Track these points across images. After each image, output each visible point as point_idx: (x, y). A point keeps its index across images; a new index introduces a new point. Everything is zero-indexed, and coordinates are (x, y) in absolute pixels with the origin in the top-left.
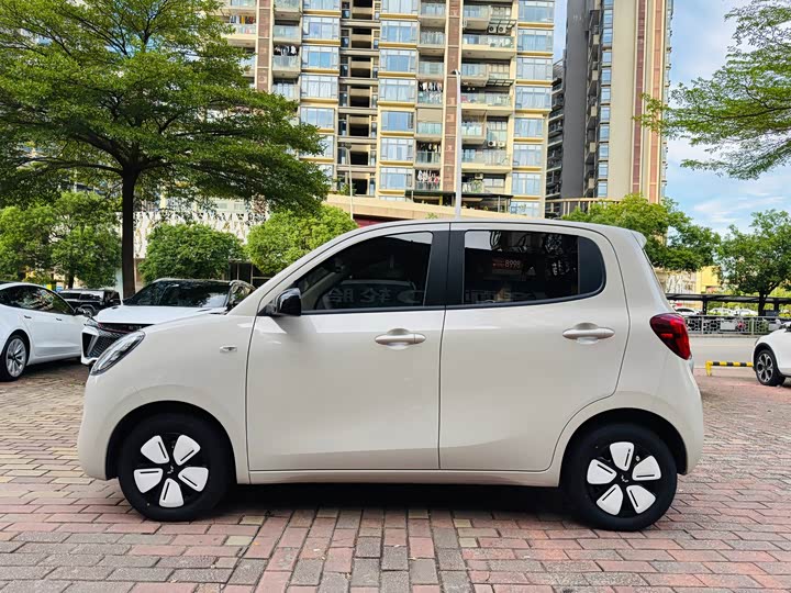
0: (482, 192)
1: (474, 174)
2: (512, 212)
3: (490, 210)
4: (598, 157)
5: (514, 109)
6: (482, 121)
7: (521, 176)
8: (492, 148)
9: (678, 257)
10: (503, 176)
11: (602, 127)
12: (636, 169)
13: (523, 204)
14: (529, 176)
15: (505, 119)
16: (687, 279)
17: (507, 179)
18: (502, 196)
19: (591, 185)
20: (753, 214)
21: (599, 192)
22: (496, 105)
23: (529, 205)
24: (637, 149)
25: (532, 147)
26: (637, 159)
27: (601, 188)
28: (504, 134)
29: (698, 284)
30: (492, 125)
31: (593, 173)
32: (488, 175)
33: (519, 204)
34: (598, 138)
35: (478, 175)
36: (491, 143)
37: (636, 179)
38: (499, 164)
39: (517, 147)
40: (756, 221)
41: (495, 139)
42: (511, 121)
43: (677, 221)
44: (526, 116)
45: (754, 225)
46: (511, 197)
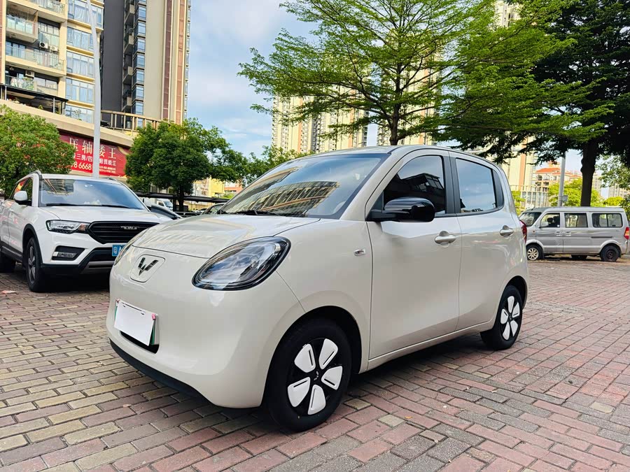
0: (35, 90)
1: (25, 70)
2: (67, 115)
3: (45, 109)
4: (135, 80)
5: (67, 18)
6: (32, 20)
7: (75, 83)
8: (44, 49)
9: (224, 172)
10: (56, 79)
11: (139, 56)
12: (166, 96)
13: (77, 109)
14: (83, 85)
15: (57, 25)
16: (203, 187)
17: (60, 82)
18: (57, 98)
19: (129, 103)
20: (263, 147)
21: (137, 110)
22: (48, 8)
23: (83, 111)
24: (167, 80)
25: (84, 59)
26: (166, 89)
27: (138, 106)
28: (56, 39)
29: (210, 191)
30: (43, 28)
31: (131, 93)
32: (39, 75)
33: (74, 109)
34: (135, 64)
35: (29, 72)
36: (43, 45)
37: (166, 105)
38: (51, 66)
39: (70, 55)
40: (265, 152)
41: (47, 42)
42: (63, 29)
43: (222, 144)
44: (78, 27)
45: (264, 154)
46: (66, 101)
